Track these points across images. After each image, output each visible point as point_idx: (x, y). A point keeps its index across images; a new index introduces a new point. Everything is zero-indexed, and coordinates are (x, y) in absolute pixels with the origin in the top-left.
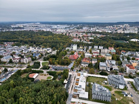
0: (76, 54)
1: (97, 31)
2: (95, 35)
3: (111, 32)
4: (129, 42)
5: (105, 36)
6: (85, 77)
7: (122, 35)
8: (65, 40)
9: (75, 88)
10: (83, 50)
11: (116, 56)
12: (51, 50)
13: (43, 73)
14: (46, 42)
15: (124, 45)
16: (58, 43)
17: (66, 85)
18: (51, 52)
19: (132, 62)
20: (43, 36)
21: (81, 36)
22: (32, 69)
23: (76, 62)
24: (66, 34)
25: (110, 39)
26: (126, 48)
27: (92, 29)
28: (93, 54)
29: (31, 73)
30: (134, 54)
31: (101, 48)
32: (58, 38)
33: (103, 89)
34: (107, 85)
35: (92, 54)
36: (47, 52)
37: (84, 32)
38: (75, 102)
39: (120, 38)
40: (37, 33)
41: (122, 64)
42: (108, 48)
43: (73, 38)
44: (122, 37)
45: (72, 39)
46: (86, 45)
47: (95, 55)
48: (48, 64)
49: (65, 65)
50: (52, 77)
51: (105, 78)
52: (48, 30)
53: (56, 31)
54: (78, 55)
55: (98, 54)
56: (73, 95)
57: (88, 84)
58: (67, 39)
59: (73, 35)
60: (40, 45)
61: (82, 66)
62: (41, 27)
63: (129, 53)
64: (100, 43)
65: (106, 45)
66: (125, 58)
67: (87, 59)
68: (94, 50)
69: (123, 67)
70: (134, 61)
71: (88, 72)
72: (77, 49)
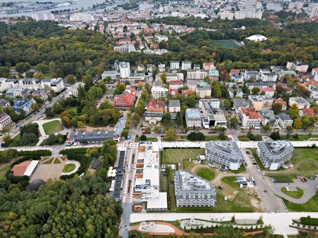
0: (129, 91)
1: (174, 14)
2: (170, 28)
3: (206, 18)
4: (246, 44)
5: (193, 29)
6: (156, 154)
7: (230, 25)
8: (97, 49)
9: (136, 190)
10: (147, 74)
11: (221, 88)
12: (62, 83)
13: (51, 157)
14: (45, 59)
15: (235, 55)
16: (79, 60)
17: (113, 182)
18: (65, 89)
19: (252, 100)
20: (33, 41)
21: (137, 32)
22: (19, 149)
23: (132, 112)
24: (97, 28)
25: (205, 38)
26: (239, 63)
27: (161, 9)
28: (171, 86)
29: (17, 163)
30: (257, 77)
31: (186, 66)
32: (78, 44)
33: (198, 184)
34: (205, 166)
35: (168, 88)
36: (52, 91)
37: (144, 21)
38: (139, 223)
39: (227, 34)
40: (14, 28)
41: (232, 106)
42: (201, 68)
43: (118, 40)
44: (230, 31)
45: (115, 45)
46: (150, 60)
47: (174, 90)
48: (60, 126)
49: (106, 125)
50: (77, 165)
51: (199, 148)
52: (46, 18)
53: (68, 17)
54: (134, 93)
55: (182, 86)
56: (133, 206)
57: (164, 170)
58: (103, 46)
59: (117, 30)
60: (28, 68)
61: (148, 122)
62: (22, 7)
63: (246, 75)
64: (183, 51)
65: (197, 56)
66: (239, 90)
67: (157, 103)
68: (172, 76)
69: (236, 114)
70: (257, 98)
71: (161, 137)
72: (132, 75)
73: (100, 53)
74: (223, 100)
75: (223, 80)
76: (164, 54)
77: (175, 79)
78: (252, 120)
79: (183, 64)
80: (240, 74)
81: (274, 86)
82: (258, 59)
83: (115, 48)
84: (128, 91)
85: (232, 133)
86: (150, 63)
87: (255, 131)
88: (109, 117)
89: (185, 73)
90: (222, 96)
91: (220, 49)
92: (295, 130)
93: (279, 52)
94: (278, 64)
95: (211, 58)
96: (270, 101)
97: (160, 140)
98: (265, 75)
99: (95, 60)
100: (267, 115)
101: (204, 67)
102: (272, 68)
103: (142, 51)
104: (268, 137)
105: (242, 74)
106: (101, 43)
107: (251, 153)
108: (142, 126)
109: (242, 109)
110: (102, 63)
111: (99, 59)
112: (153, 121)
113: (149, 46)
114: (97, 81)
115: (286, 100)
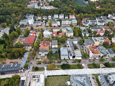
4: (89, 3)
8: (20, 6)
15: (84, 10)
26: (86, 14)
30: (95, 23)
31: (61, 17)
32: (10, 3)
35: (52, 31)
46: (44, 13)
55: (59, 30)
58: (22, 5)
63: (90, 22)
65: (67, 11)
66: (87, 32)
67: (45, 43)
68: (54, 23)
69: (86, 48)
70: (97, 39)
71: (47, 66)
72: (34, 23)
73: (20, 9)
74: (80, 38)
75: (79, 25)
76: (51, 10)
77: (56, 25)
78: (95, 55)
79: (60, 15)
80: (87, 21)
81: (104, 29)
82: (95, 12)
83: (28, 5)
84: (31, 34)
85: (84, 62)
86: (44, 15)
87: (96, 60)
88: (19, 54)
89: (60, 21)
90: (79, 35)
91: (78, 6)
93: (105, 9)
94: (104, 15)
95: (73, 12)
96: (103, 40)
97: (46, 69)
98: (99, 22)
99: (17, 13)
100: (103, 51)
101: (70, 17)
102: (101, 17)
103: (40, 8)
104: (103, 65)
105: (88, 21)
106: (22, 3)
107: (95, 78)
108: (37, 59)
109: (89, 47)
110: (20, 15)
111: (19, 13)
112: (43, 54)
113: (45, 4)
114: (17, 26)
115: (111, 39)
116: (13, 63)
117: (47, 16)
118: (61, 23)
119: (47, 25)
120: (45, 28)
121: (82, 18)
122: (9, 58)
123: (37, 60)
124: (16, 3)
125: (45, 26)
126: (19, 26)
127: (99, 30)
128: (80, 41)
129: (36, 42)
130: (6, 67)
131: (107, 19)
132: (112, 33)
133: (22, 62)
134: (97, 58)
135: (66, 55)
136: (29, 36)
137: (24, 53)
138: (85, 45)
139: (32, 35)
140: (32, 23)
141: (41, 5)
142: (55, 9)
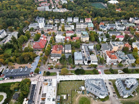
4: (108, 5)
8: (29, 9)
10: (54, 25)
15: (102, 13)
19: (112, 45)
26: (105, 18)
28: (67, 34)
30: (114, 28)
31: (76, 20)
32: (17, 6)
34: (85, 96)
35: (65, 36)
41: (101, 48)
42: (84, 21)
45: (38, 6)
46: (57, 16)
47: (68, 37)
51: (81, 80)
54: (45, 39)
55: (73, 34)
58: (31, 7)
61: (52, 59)
63: (108, 26)
64: (75, 10)
65: (82, 14)
66: (105, 36)
67: (58, 47)
68: (68, 27)
69: (103, 53)
70: (115, 44)
71: (59, 71)
72: (45, 26)
73: (29, 11)
74: (96, 43)
75: (96, 29)
76: (64, 13)
77: (69, 29)
78: (112, 60)
79: (74, 19)
81: (124, 34)
82: (115, 16)
83: (38, 8)
85: (101, 68)
86: (56, 18)
87: (114, 66)
89: (75, 24)
90: (95, 40)
91: (94, 9)
92: (137, 65)
93: (126, 12)
94: (125, 19)
95: (89, 15)
96: (122, 45)
97: (58, 74)
98: (119, 26)
99: (26, 16)
100: (121, 56)
101: (85, 20)
102: (122, 21)
103: (52, 10)
104: (121, 71)
105: (106, 25)
106: (31, 5)
107: (112, 84)
108: (48, 63)
109: (106, 51)
110: (29, 18)
111: (28, 15)
112: (55, 59)
113: (57, 6)
114: (26, 30)
115: (131, 44)
116: (22, 67)
117: (60, 19)
118: (75, 27)
119: (59, 29)
120: (58, 32)
121: (99, 21)
122: (18, 63)
123: (48, 65)
124: (25, 5)
125: (58, 30)
126: (28, 30)
127: (118, 34)
128: (97, 46)
129: (48, 47)
130: (15, 71)
131: (128, 23)
132: (133, 38)
133: (32, 66)
134: (114, 64)
135: (80, 60)
136: (39, 40)
137: (34, 57)
138: (102, 50)
139: (43, 39)
140: (43, 27)
141: (53, 7)
142: (68, 12)
